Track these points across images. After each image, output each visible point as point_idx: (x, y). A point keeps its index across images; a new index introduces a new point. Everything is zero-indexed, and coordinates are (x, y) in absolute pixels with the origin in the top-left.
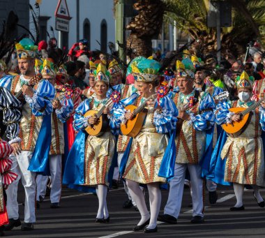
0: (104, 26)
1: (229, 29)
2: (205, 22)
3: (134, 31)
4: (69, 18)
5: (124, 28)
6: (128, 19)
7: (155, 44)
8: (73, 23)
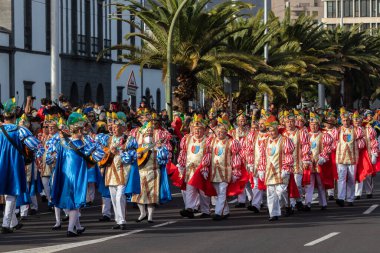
0: (158, 93)
1: (238, 94)
2: (222, 89)
3: (177, 95)
4: (137, 88)
5: (171, 94)
6: (173, 88)
7: (191, 103)
8: (139, 90)
